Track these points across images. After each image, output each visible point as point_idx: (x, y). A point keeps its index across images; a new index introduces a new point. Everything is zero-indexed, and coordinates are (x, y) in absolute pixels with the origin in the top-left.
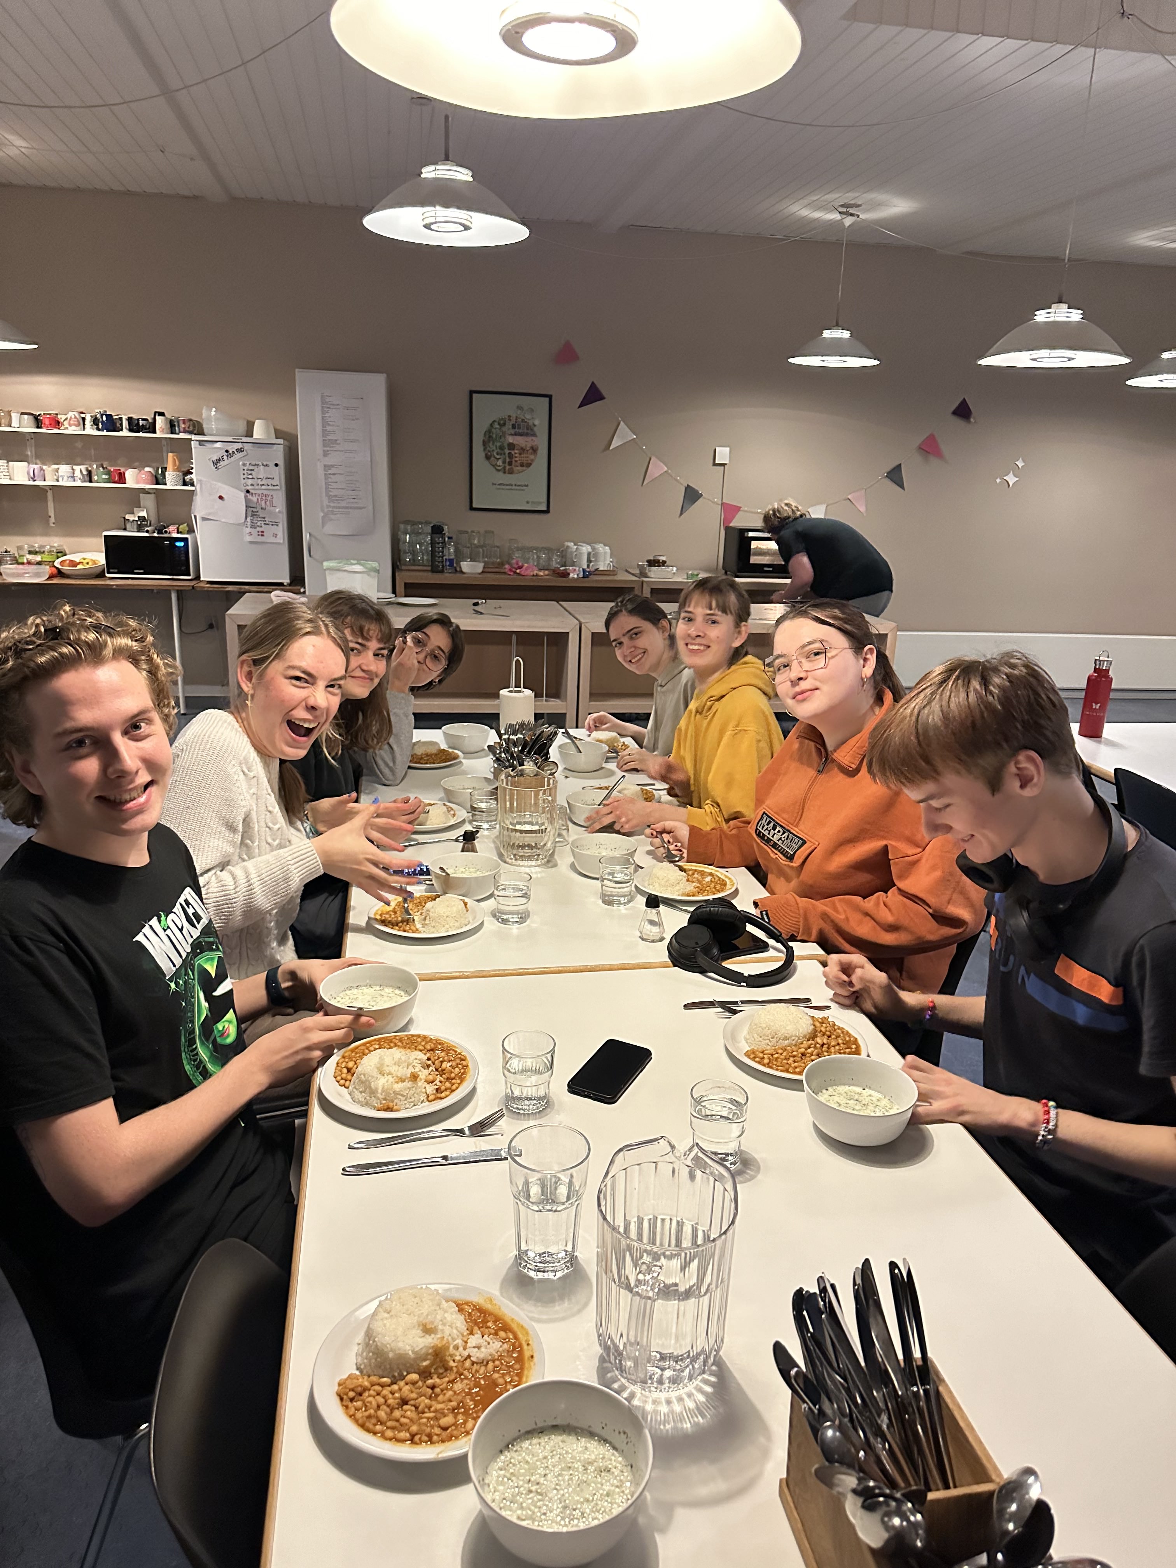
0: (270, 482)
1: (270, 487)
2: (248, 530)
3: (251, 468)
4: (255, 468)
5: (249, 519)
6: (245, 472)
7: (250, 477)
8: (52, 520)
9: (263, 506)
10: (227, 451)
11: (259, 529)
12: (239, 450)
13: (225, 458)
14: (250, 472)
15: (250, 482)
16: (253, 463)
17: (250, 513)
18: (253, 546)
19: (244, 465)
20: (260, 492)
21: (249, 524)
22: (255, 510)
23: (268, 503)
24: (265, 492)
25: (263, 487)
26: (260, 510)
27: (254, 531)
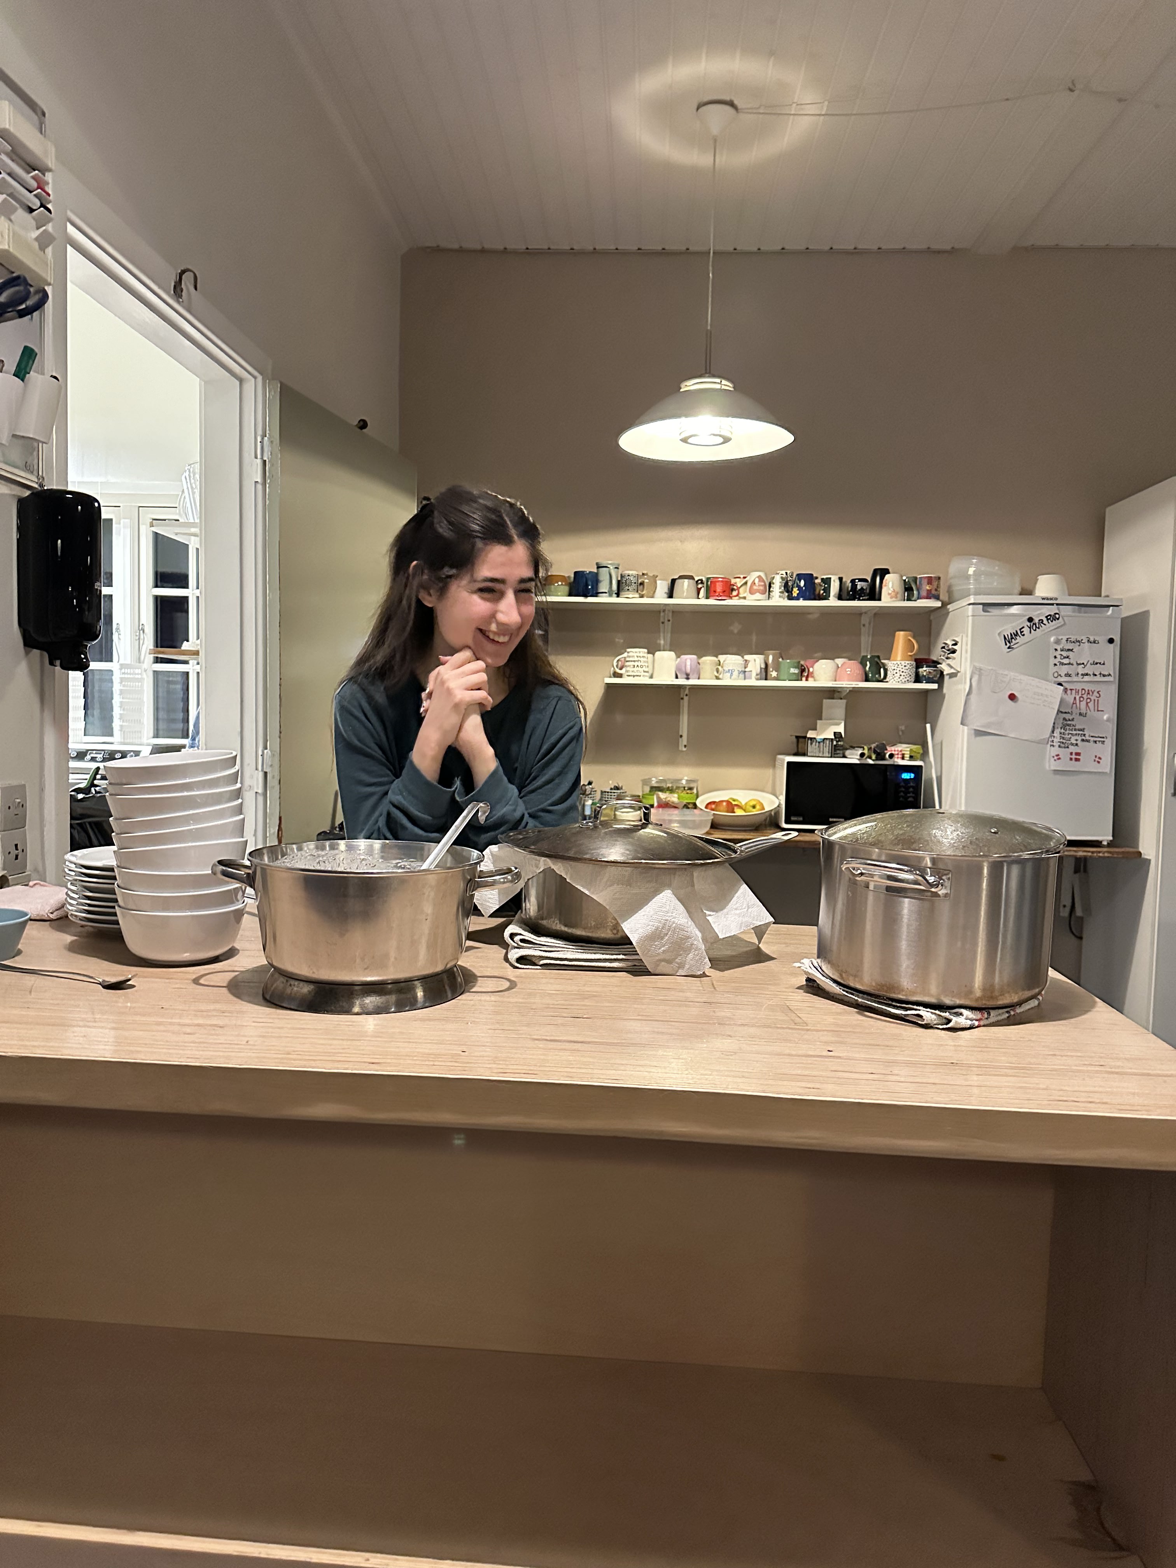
0: (1098, 669)
1: (1098, 678)
2: (1056, 750)
3: (1070, 646)
4: (1076, 648)
5: (1057, 734)
6: (1057, 654)
7: (1066, 661)
8: (684, 740)
9: (1083, 711)
10: (1030, 620)
11: (1073, 749)
12: (1052, 618)
13: (1026, 630)
14: (1065, 654)
15: (1064, 670)
16: (1073, 639)
17: (1060, 722)
18: (1058, 777)
19: (1058, 642)
20: (1079, 687)
21: (1057, 740)
22: (1067, 716)
23: (1091, 705)
24: (1087, 687)
25: (1086, 678)
26: (1077, 717)
27: (1064, 753)
